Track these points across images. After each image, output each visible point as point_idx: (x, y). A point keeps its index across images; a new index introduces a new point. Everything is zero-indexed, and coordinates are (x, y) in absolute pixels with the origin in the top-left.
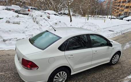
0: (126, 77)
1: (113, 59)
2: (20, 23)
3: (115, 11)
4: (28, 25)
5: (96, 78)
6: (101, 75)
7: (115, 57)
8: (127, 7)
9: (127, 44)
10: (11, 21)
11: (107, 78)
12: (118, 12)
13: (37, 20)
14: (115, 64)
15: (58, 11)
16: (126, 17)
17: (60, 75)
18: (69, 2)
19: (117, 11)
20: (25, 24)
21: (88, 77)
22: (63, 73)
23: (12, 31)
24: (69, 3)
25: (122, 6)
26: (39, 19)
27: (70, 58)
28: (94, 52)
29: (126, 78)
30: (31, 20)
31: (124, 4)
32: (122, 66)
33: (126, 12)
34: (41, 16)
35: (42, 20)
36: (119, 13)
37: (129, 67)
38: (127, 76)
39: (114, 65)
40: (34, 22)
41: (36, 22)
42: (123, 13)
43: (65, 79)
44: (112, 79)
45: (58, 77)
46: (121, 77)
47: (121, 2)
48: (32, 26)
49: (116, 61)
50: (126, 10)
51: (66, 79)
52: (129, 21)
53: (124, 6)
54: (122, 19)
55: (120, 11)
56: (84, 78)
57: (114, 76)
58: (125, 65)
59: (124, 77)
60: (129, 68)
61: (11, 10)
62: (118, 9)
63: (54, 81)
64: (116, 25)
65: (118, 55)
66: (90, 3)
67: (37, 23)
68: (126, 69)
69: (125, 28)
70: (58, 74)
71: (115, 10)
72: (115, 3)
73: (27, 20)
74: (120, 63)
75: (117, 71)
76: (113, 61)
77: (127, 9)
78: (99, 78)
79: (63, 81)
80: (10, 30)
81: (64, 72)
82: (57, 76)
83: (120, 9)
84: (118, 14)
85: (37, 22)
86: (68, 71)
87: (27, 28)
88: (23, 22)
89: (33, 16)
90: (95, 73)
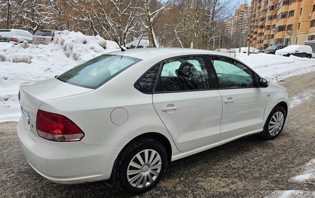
0: (307, 161)
1: (271, 122)
2: (32, 60)
3: (255, 39)
4: (52, 65)
5: (235, 168)
6: (245, 161)
7: (274, 117)
8: (281, 29)
9: (295, 98)
10: (7, 57)
11: (262, 166)
12: (261, 42)
13: (75, 50)
14: (277, 136)
15: (125, 41)
16: (282, 47)
17: (144, 159)
18: (150, 14)
19: (259, 38)
20: (44, 62)
21: (214, 168)
22: (150, 153)
23: (12, 79)
24: (150, 19)
25: (268, 28)
26: (80, 49)
27: (165, 111)
28: (226, 101)
29: (310, 163)
30: (61, 53)
31: (274, 22)
32: (293, 141)
33: (280, 40)
34: (85, 43)
35: (87, 51)
36: (265, 42)
37: (309, 140)
38: (310, 159)
39: (273, 138)
40: (68, 56)
41: (71, 57)
42: (272, 42)
43: (156, 170)
44: (276, 168)
45: (139, 163)
46: (296, 161)
47: (267, 20)
48: (63, 66)
49: (277, 127)
50: (278, 35)
51: (158, 171)
52: (288, 55)
53: (274, 26)
54: (273, 53)
55: (265, 39)
56: (205, 170)
57: (279, 162)
58: (300, 138)
59: (304, 163)
60: (312, 143)
61: (9, 41)
62: (261, 34)
63: (128, 174)
64: (263, 65)
65: (280, 113)
66: (197, 18)
67: (76, 59)
68: (304, 145)
69: (283, 71)
70: (138, 156)
71: (254, 36)
72: (253, 21)
73: (50, 54)
74: (286, 135)
75: (284, 150)
76: (270, 127)
77: (281, 32)
78: (242, 168)
79: (152, 175)
80: (6, 75)
81: (154, 152)
82: (136, 161)
83: (266, 33)
84: (262, 45)
85: (74, 56)
86: (164, 150)
87: (49, 71)
88: (38, 57)
89: (65, 43)
90: (230, 158)
